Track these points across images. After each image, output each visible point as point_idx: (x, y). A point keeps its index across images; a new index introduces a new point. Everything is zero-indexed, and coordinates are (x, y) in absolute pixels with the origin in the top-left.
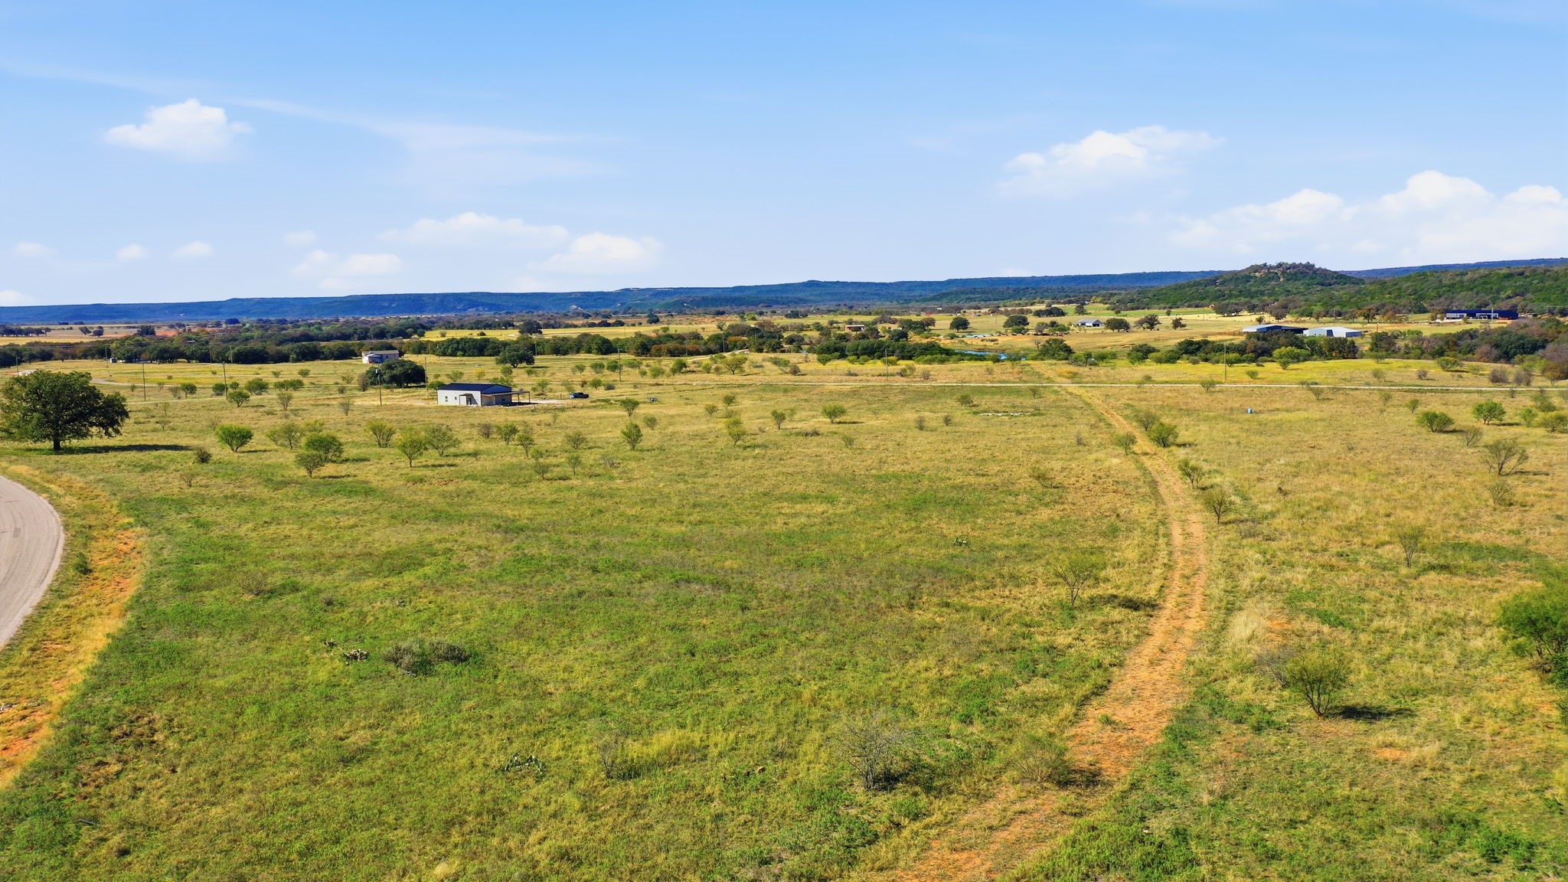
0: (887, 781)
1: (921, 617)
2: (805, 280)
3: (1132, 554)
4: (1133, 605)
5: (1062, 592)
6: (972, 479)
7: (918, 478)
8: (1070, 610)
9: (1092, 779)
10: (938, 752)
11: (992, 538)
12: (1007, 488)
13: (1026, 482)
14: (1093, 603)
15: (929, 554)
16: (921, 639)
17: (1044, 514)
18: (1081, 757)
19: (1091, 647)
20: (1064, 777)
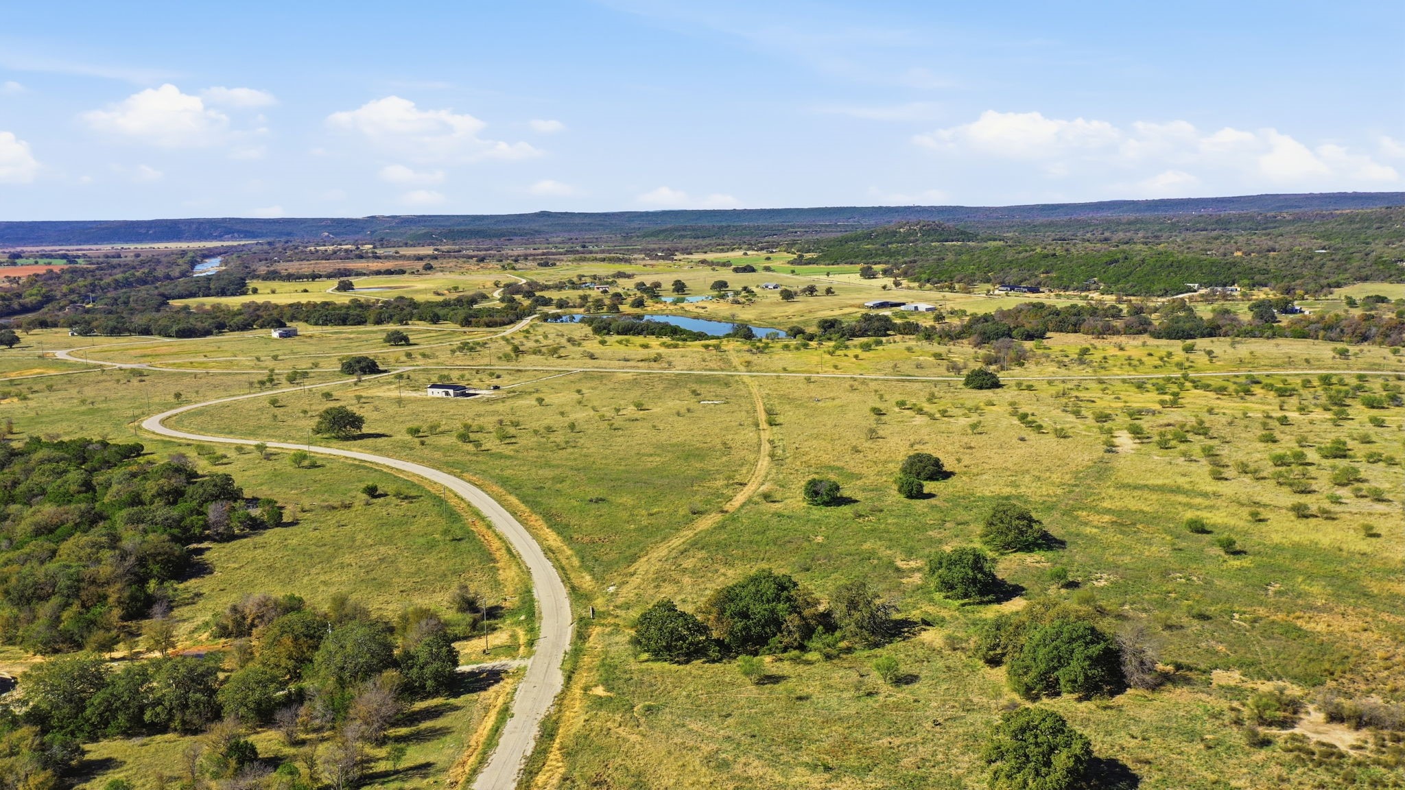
0: (695, 513)
1: (695, 488)
2: (537, 210)
3: (744, 472)
4: (741, 484)
5: (726, 482)
6: (702, 445)
7: (683, 445)
8: (727, 486)
9: (727, 512)
10: (701, 509)
11: (709, 468)
12: (712, 449)
13: (720, 446)
14: (732, 484)
15: (694, 473)
16: (696, 493)
17: (724, 459)
18: (725, 509)
19: (730, 493)
20: (722, 512)
